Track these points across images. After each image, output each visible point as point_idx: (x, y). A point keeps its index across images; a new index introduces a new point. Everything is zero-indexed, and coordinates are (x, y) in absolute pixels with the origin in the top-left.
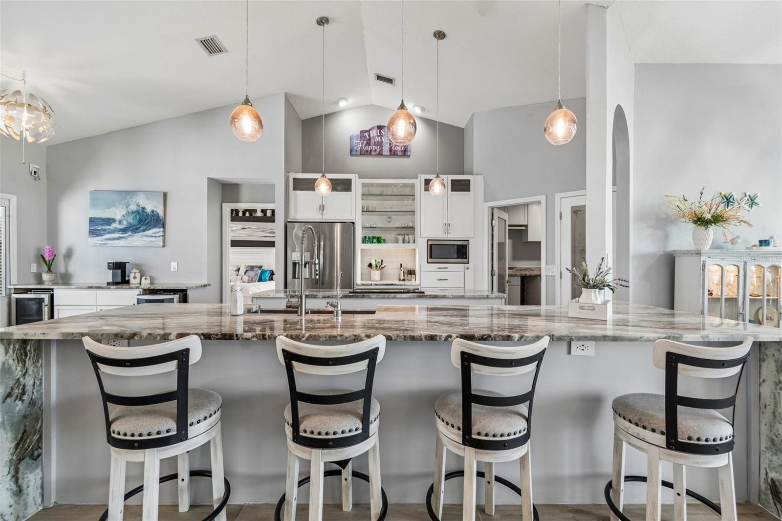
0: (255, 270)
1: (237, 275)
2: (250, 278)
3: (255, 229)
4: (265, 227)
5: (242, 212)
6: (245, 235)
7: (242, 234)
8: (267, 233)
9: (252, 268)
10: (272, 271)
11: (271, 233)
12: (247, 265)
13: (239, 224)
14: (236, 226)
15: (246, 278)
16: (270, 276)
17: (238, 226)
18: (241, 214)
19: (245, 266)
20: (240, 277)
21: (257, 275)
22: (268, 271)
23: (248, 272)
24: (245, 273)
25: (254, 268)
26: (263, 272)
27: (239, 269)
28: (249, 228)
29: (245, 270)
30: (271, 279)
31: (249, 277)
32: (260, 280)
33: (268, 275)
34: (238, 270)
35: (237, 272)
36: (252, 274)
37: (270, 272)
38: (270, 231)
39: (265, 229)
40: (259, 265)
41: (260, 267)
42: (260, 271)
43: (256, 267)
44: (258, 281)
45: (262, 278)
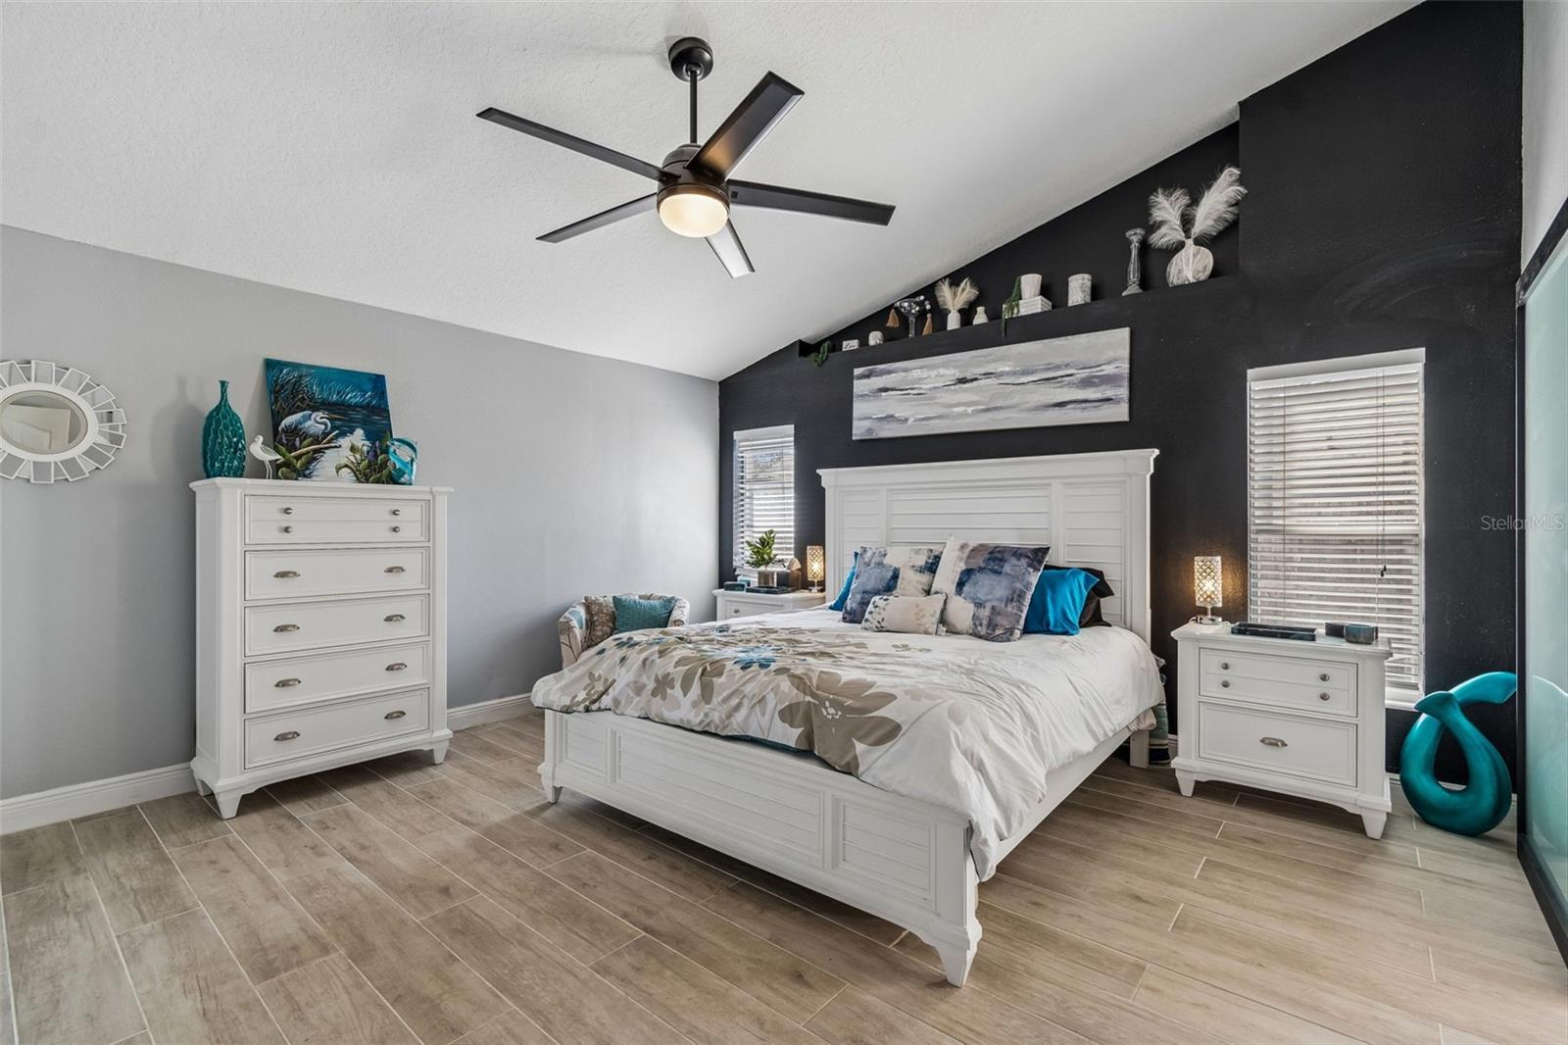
0: (1007, 568)
1: (928, 592)
2: (985, 612)
3: (1013, 373)
4: (1058, 361)
5: (960, 311)
6: (970, 410)
7: (958, 405)
8: (1070, 385)
9: (994, 559)
10: (1099, 574)
11: (1087, 383)
12: (973, 544)
13: (945, 365)
14: (933, 373)
15: (962, 611)
16: (1089, 599)
17: (942, 371)
18: (953, 322)
19: (963, 547)
20: (936, 602)
21: (1021, 596)
22: (1076, 572)
23: (978, 577)
24: (960, 585)
25: (1002, 560)
26: (1054, 576)
27: (937, 558)
28: (988, 375)
29: (962, 566)
30: (1093, 618)
31: (979, 605)
32: (1037, 623)
33: (1072, 598)
34: (932, 567)
35: (925, 578)
36: (992, 589)
37: (1087, 579)
38: (1084, 374)
39: (1058, 367)
40: (1033, 542)
41: (1037, 555)
42: (1034, 578)
43: (1017, 553)
44: (1026, 631)
45: (1045, 611)
